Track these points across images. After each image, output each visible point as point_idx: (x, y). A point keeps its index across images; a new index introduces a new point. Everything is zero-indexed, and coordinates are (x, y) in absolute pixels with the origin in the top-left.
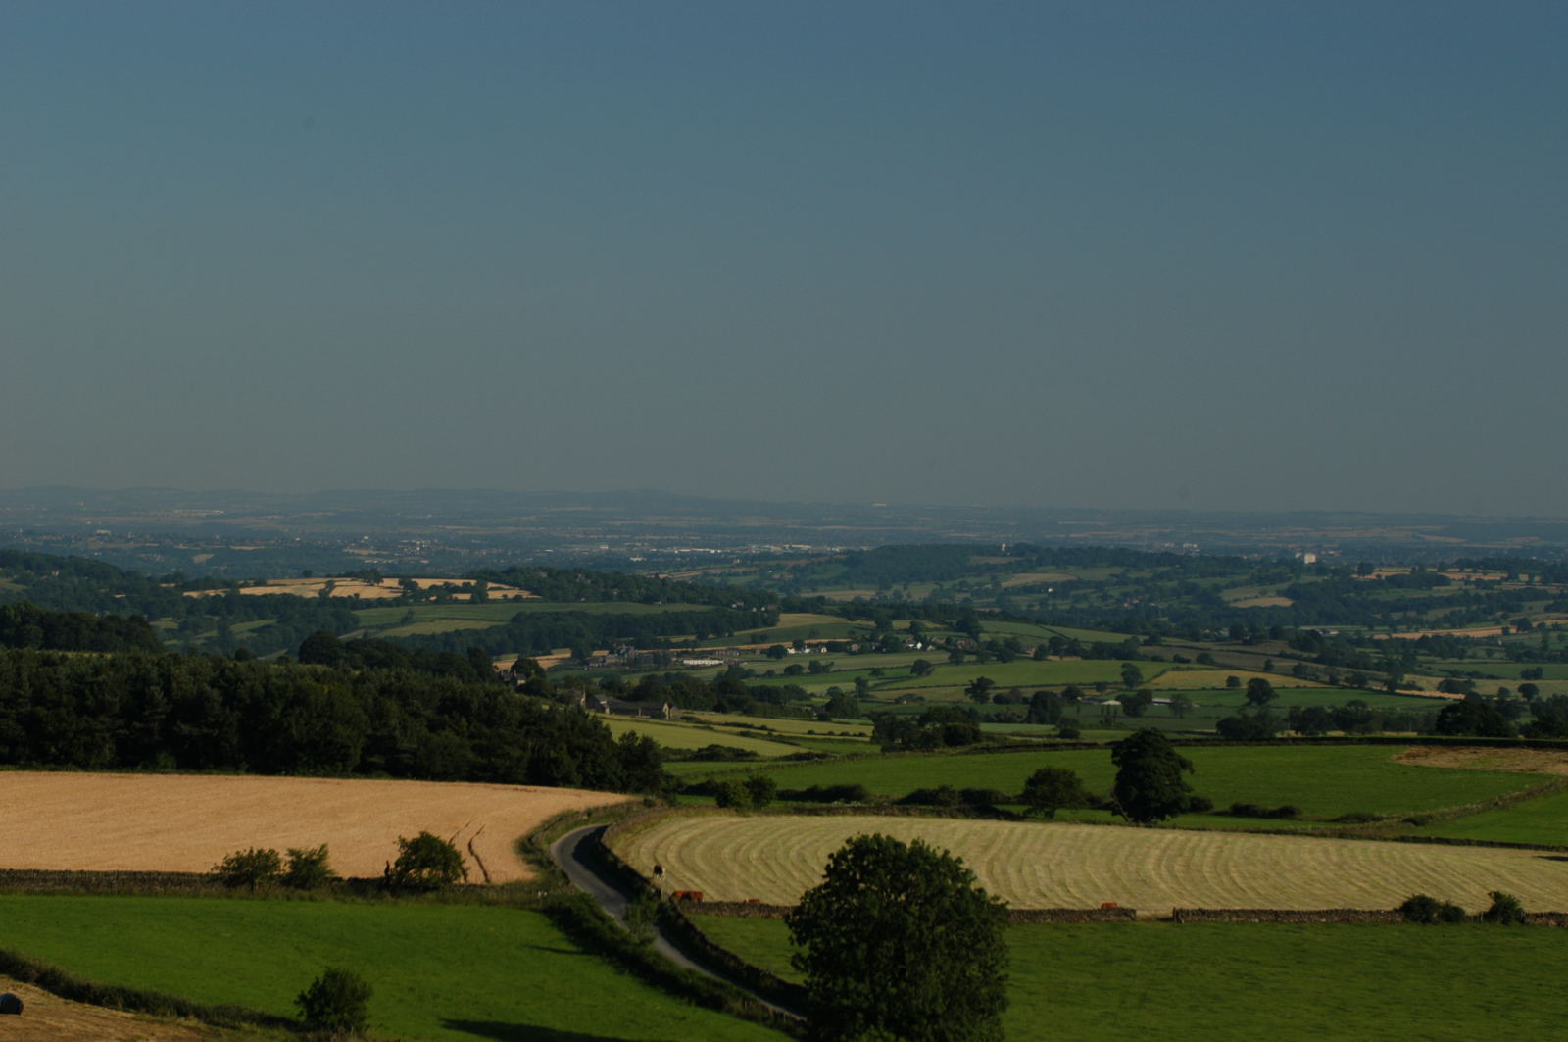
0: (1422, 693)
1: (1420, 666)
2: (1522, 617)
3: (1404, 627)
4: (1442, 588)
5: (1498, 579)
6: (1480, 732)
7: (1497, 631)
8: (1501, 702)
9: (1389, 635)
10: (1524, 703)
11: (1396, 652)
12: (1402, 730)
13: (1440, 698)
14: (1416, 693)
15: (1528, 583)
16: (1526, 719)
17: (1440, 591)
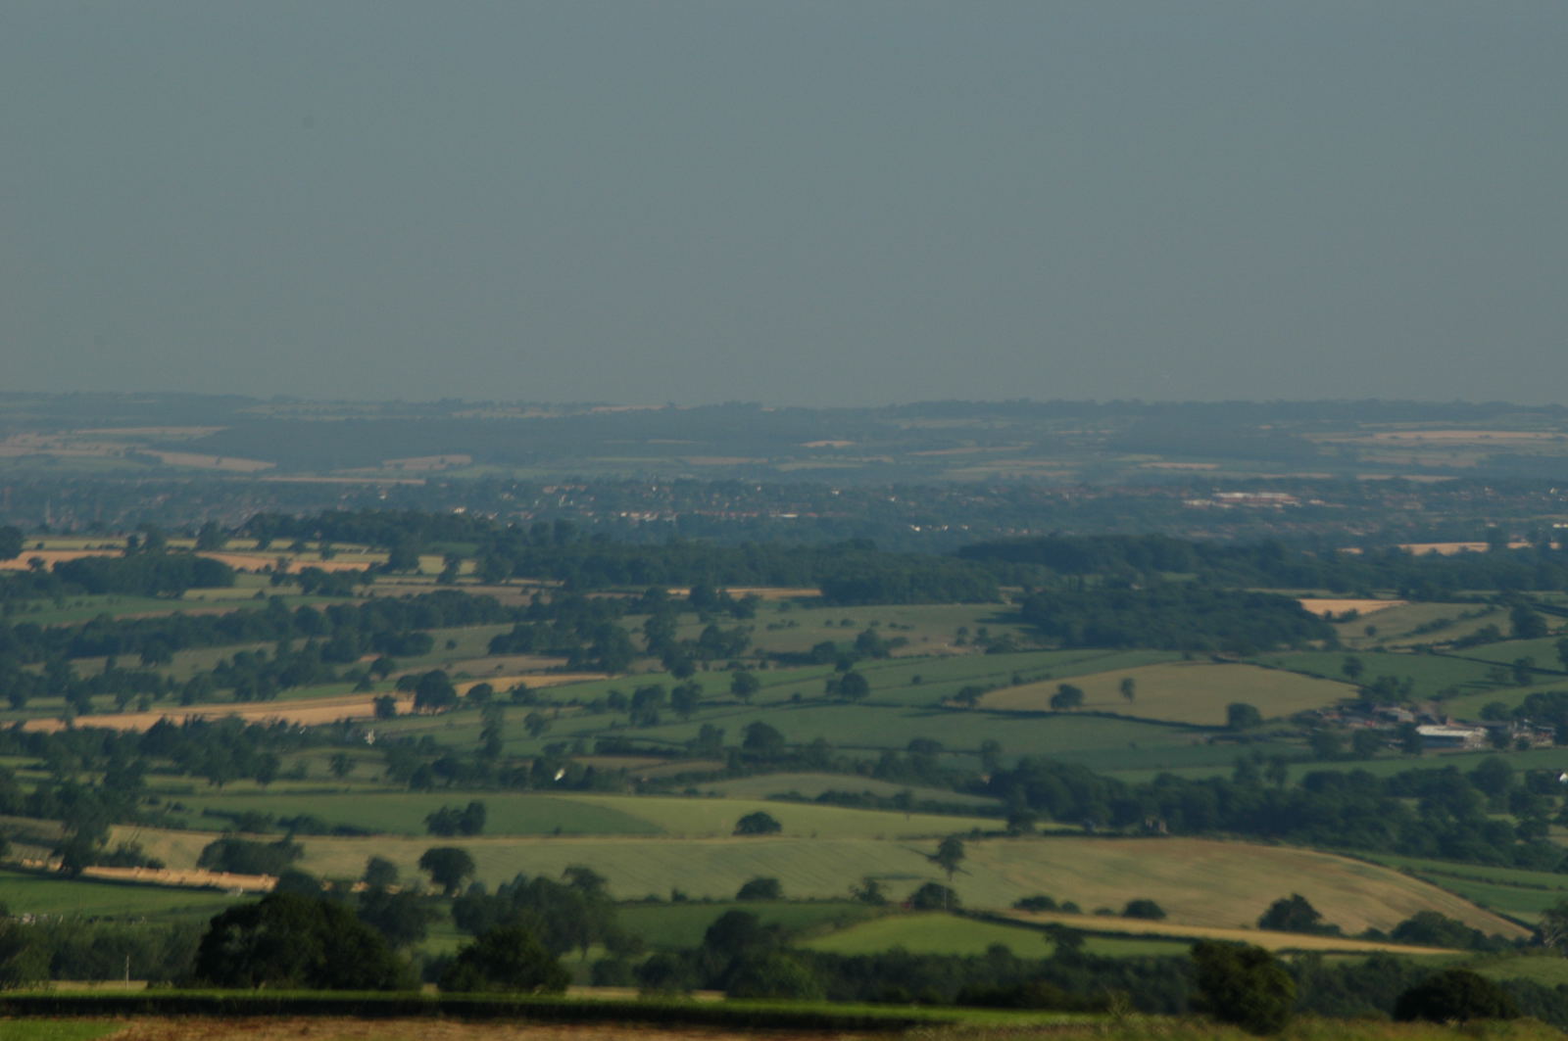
0: (159, 876)
1: (153, 802)
2: (429, 669)
3: (107, 700)
4: (211, 594)
5: (363, 567)
6: (317, 976)
7: (361, 707)
8: (374, 896)
9: (65, 718)
10: (435, 898)
11: (86, 765)
12: (104, 975)
13: (206, 888)
14: (142, 874)
15: (443, 578)
16: (443, 942)
17: (202, 601)
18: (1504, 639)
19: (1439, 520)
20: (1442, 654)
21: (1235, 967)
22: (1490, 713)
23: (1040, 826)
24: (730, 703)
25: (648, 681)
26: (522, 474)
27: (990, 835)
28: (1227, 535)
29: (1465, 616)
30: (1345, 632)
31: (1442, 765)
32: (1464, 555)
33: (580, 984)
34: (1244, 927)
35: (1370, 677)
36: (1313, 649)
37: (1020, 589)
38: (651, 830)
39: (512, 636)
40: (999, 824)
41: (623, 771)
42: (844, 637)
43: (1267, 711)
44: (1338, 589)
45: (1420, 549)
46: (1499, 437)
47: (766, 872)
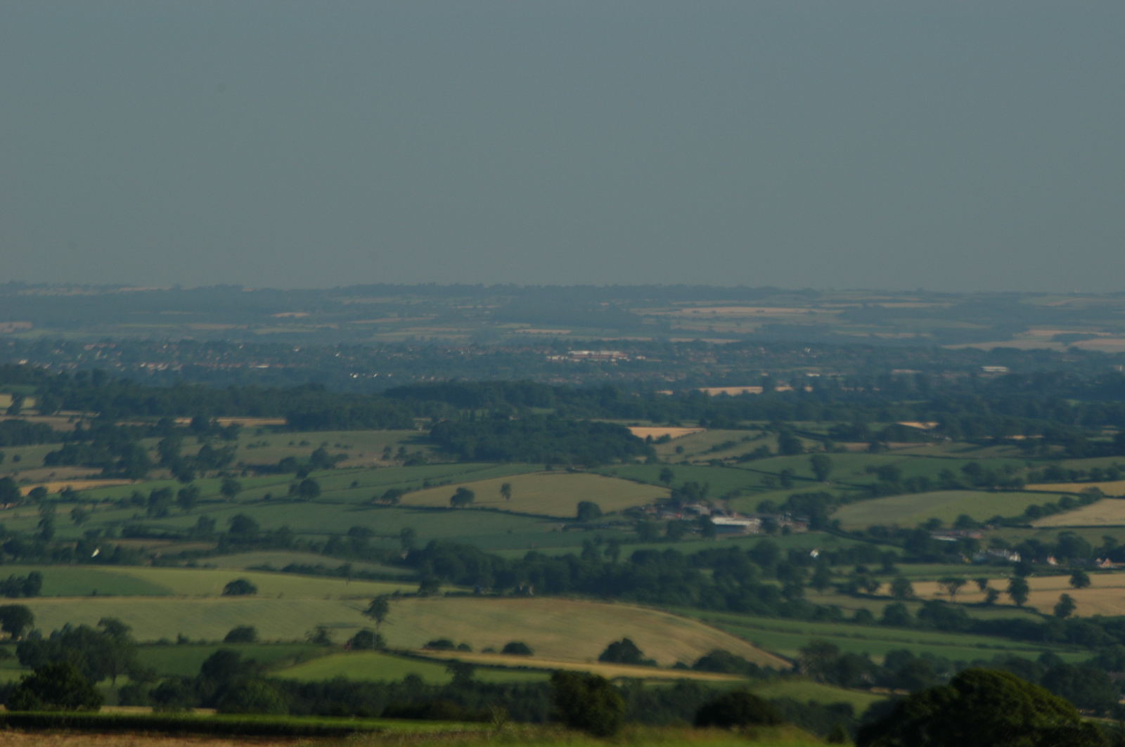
18: (772, 455)
19: (728, 370)
20: (729, 466)
21: (582, 689)
22: (763, 508)
23: (444, 589)
24: (220, 501)
25: (160, 485)
26: (69, 335)
27: (407, 595)
28: (577, 381)
29: (746, 439)
30: (661, 450)
31: (729, 544)
32: (745, 395)
33: (110, 704)
34: (589, 661)
35: (678, 482)
36: (638, 462)
37: (429, 420)
38: (162, 593)
39: (61, 452)
40: (414, 588)
41: (142, 550)
42: (303, 454)
43: (606, 505)
44: (656, 420)
45: (714, 391)
46: (769, 311)
47: (246, 623)
